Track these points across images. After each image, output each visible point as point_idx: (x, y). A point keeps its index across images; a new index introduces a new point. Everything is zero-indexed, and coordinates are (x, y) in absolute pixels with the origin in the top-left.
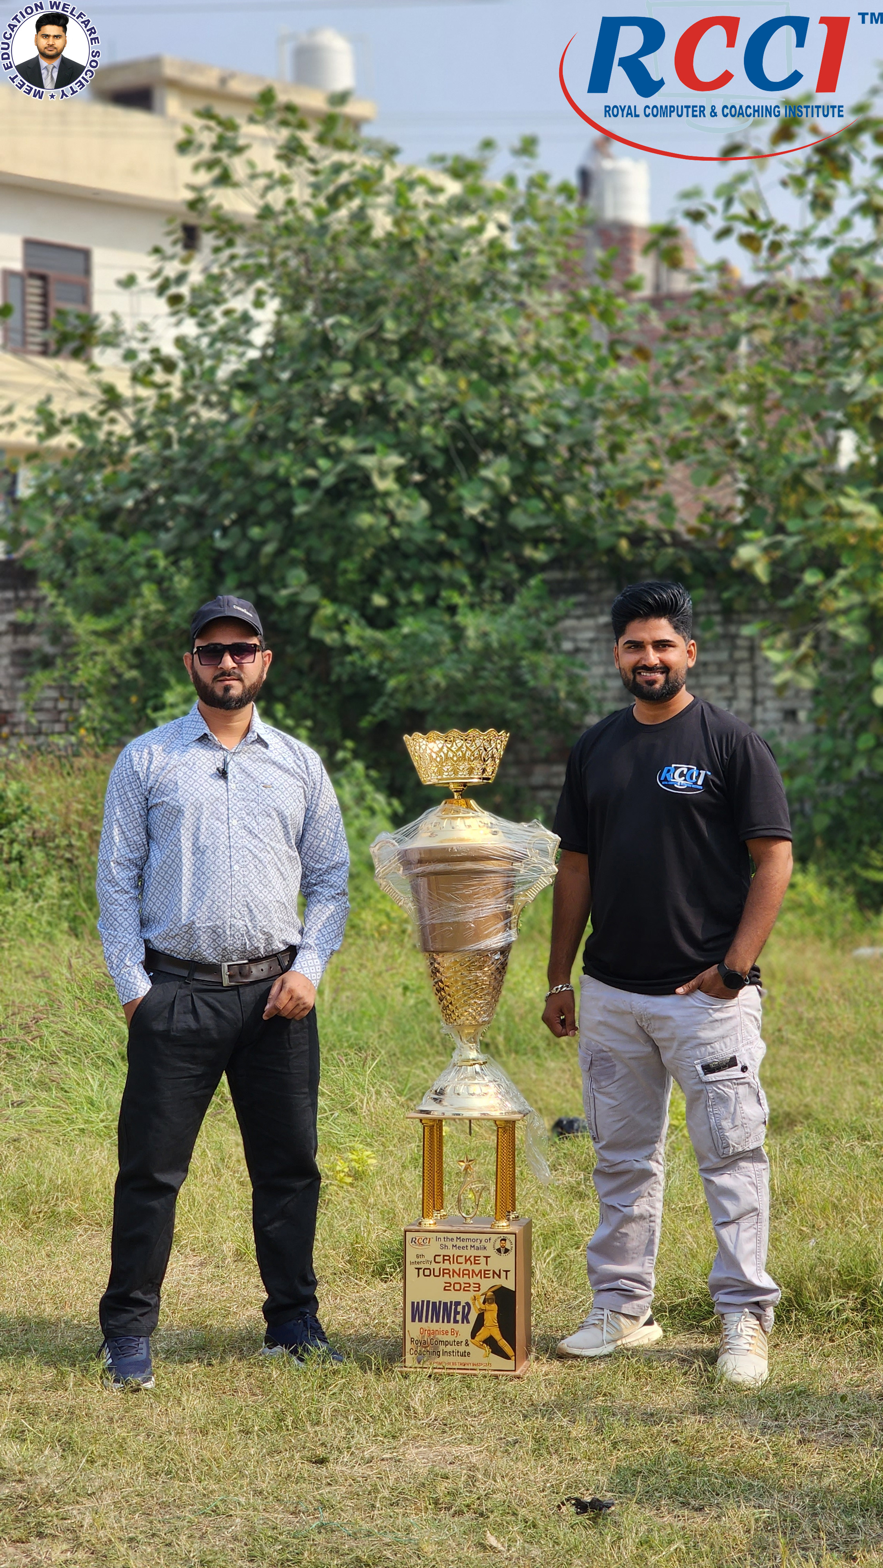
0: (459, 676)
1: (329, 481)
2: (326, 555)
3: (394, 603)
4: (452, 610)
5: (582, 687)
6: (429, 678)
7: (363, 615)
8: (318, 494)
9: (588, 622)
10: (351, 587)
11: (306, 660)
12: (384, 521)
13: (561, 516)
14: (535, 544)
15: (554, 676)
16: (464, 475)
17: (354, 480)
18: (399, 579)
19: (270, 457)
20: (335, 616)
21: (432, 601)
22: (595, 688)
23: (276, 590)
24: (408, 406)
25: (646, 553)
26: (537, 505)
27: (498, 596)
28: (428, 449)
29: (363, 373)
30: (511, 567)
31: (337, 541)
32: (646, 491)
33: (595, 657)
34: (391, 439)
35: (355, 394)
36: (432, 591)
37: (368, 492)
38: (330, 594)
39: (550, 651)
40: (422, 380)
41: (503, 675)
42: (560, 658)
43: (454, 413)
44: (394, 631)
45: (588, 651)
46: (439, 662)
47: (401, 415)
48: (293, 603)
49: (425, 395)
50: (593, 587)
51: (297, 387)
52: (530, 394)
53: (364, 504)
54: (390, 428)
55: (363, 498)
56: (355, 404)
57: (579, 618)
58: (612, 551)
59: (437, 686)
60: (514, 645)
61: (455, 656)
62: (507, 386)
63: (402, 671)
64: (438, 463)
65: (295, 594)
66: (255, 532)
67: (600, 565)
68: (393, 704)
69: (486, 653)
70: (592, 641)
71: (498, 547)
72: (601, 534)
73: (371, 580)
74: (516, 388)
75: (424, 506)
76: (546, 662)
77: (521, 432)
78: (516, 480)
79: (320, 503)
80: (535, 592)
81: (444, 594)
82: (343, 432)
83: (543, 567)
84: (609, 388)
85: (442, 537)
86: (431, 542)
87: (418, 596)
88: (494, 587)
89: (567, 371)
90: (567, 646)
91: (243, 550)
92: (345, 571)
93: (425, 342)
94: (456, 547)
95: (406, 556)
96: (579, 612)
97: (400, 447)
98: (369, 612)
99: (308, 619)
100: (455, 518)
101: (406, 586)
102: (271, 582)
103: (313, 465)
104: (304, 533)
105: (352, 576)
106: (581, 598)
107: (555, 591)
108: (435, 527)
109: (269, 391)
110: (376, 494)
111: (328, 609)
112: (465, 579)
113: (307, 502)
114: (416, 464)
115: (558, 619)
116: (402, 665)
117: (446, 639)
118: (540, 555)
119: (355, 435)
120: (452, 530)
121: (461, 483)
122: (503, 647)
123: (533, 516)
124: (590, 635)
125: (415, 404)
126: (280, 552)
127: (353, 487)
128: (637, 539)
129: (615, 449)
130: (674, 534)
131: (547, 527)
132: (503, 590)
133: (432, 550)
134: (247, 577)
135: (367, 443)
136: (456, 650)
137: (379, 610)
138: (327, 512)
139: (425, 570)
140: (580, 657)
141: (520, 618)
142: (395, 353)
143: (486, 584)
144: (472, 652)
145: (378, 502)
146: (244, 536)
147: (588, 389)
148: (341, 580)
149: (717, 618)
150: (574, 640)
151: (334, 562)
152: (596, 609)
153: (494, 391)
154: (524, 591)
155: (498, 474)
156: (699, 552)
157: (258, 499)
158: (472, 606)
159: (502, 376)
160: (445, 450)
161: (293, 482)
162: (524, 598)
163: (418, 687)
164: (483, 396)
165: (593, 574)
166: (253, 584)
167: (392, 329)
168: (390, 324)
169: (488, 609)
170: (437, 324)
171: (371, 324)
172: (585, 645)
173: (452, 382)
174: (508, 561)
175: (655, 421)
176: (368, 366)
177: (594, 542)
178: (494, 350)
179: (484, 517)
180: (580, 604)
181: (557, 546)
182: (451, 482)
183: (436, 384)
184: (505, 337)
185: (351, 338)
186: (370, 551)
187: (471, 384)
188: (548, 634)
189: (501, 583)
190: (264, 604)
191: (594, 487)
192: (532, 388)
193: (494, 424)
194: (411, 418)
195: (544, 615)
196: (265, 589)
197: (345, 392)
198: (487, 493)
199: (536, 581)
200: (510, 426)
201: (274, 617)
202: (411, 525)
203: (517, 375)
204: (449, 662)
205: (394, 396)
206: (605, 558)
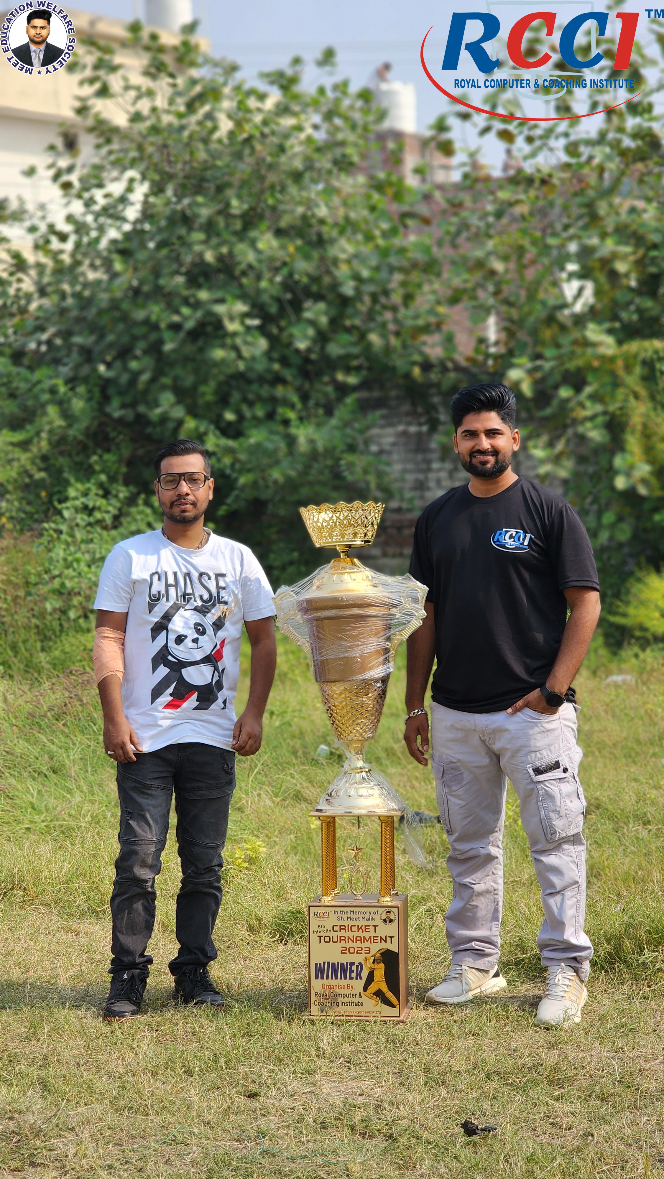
0: (293, 473)
1: (190, 324)
2: (189, 381)
3: (241, 417)
5: (386, 479)
6: (270, 475)
7: (218, 427)
8: (182, 335)
9: (390, 430)
10: (208, 406)
12: (233, 355)
13: (367, 348)
14: (348, 370)
15: (366, 472)
16: (293, 318)
17: (210, 324)
18: (245, 399)
19: (144, 306)
20: (197, 429)
22: (396, 480)
23: (151, 409)
24: (250, 267)
25: (434, 376)
26: (349, 340)
27: (321, 411)
28: (265, 298)
29: (214, 241)
30: (330, 389)
31: (196, 371)
32: (433, 329)
33: (395, 457)
34: (237, 291)
35: (209, 257)
36: (269, 408)
37: (221, 332)
38: (193, 412)
39: (362, 453)
40: (261, 245)
41: (327, 472)
42: (370, 458)
43: (285, 271)
44: (242, 440)
45: (389, 453)
46: (277, 463)
47: (244, 273)
48: (164, 419)
49: (263, 257)
50: (393, 403)
51: (164, 252)
52: (343, 256)
53: (218, 342)
54: (235, 284)
55: (217, 337)
56: (208, 265)
57: (382, 427)
58: (408, 376)
59: (276, 482)
60: (334, 448)
61: (289, 459)
62: (325, 250)
63: (249, 471)
64: (273, 309)
65: (165, 412)
66: (134, 365)
67: (398, 386)
68: (243, 496)
69: (314, 455)
70: (394, 444)
71: (319, 374)
72: (399, 363)
73: (224, 401)
74: (333, 251)
75: (263, 344)
76: (359, 461)
77: (335, 286)
78: (333, 320)
79: (183, 343)
80: (350, 407)
81: (280, 410)
82: (199, 286)
83: (355, 389)
84: (402, 251)
85: (276, 366)
86: (269, 371)
87: (260, 412)
88: (317, 405)
89: (369, 237)
90: (374, 448)
91: (124, 378)
92: (204, 394)
93: (261, 217)
94: (288, 374)
95: (249, 382)
96: (382, 422)
97: (243, 296)
98: (223, 425)
99: (176, 429)
100: (287, 352)
101: (251, 404)
102: (147, 403)
103: (177, 312)
104: (172, 365)
105: (209, 398)
106: (384, 411)
107: (364, 407)
108: (271, 359)
109: (141, 256)
110: (226, 334)
111: (191, 424)
112: (295, 398)
113: (172, 341)
114: (256, 311)
115: (368, 428)
116: (249, 466)
117: (283, 446)
118: (352, 380)
119: (210, 288)
120: (284, 361)
121: (290, 324)
122: (326, 450)
123: (345, 347)
124: (391, 439)
125: (255, 263)
126: (153, 380)
127: (209, 329)
128: (427, 366)
129: (408, 297)
130: (455, 362)
131: (356, 357)
132: (324, 406)
133: (269, 377)
134: (128, 399)
135: (219, 294)
136: (290, 452)
137: (230, 423)
138: (190, 349)
139: (265, 391)
140: (384, 457)
141: (337, 428)
142: (238, 225)
143: (311, 403)
144: (303, 455)
145: (229, 341)
146: (125, 368)
147: (387, 252)
148: (201, 401)
150: (379, 444)
151: (194, 388)
152: (395, 420)
153: (315, 254)
154: (341, 406)
155: (318, 314)
156: (473, 376)
157: (135, 338)
158: (301, 420)
159: (321, 242)
160: (278, 300)
161: (163, 325)
162: (342, 412)
163: (261, 483)
164: (307, 257)
165: (393, 393)
166: (133, 405)
167: (237, 206)
168: (235, 203)
169: (314, 420)
170: (270, 201)
171: (220, 202)
172: (387, 448)
173: (283, 247)
174: (326, 384)
175: (438, 275)
176: (218, 235)
177: (394, 369)
178: (314, 221)
179: (309, 350)
180: (383, 417)
181: (364, 373)
182: (283, 323)
183: (271, 248)
184: (322, 211)
185: (205, 212)
186: (222, 378)
187: (297, 249)
188: (360, 440)
189: (322, 401)
190: (141, 420)
191: (391, 327)
192: (344, 251)
193: (315, 279)
194: (252, 275)
195: (357, 425)
196: (142, 409)
197: (201, 255)
198: (311, 332)
199: (350, 400)
200: (327, 280)
201: (149, 430)
202: (253, 358)
203: (332, 241)
204: (285, 463)
205: (239, 258)
206: (401, 381)
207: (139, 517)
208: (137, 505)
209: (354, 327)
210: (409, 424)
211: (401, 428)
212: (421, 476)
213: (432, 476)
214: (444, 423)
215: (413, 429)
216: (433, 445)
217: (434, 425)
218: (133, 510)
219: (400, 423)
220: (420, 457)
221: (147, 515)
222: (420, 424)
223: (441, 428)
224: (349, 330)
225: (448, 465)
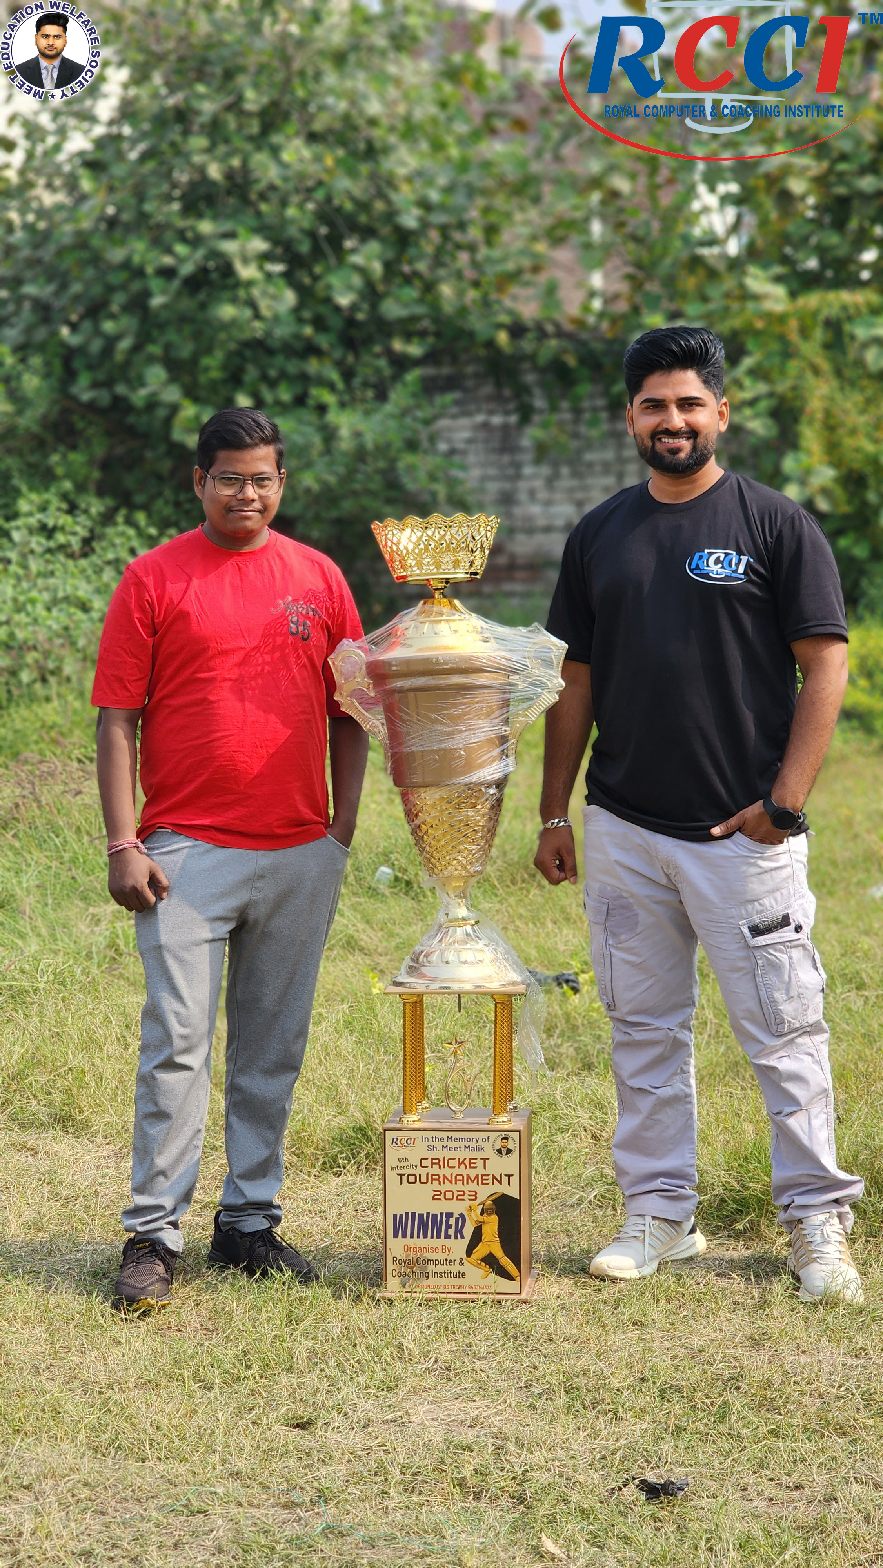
0: (332, 479)
1: (187, 269)
2: (186, 351)
4: (322, 409)
5: (460, 490)
6: (300, 482)
8: (176, 284)
9: (464, 422)
10: (214, 385)
11: (166, 466)
12: (248, 313)
13: (435, 307)
14: (408, 336)
15: (433, 478)
16: (332, 261)
17: (216, 268)
18: (264, 377)
19: (122, 242)
20: (197, 418)
21: (300, 401)
22: (474, 491)
23: (133, 389)
24: (272, 187)
25: (527, 345)
26: (411, 293)
27: (370, 394)
28: (293, 231)
29: (222, 149)
30: (383, 363)
31: (197, 336)
32: (527, 277)
33: (472, 458)
34: (253, 222)
35: (214, 172)
36: (299, 390)
37: (230, 281)
38: (192, 393)
39: (425, 452)
40: (286, 156)
41: (378, 478)
42: (439, 460)
43: (320, 195)
45: (464, 453)
46: (309, 465)
47: (263, 197)
48: (152, 404)
49: (290, 173)
50: (470, 383)
51: (148, 165)
52: (402, 171)
53: (227, 294)
54: (250, 211)
55: (225, 287)
56: (213, 183)
57: (454, 417)
58: (491, 344)
59: (308, 491)
60: (388, 445)
61: (326, 459)
62: (377, 163)
64: (304, 248)
65: (154, 394)
66: (108, 326)
67: (477, 359)
69: (360, 455)
70: (469, 441)
71: (369, 341)
72: (478, 326)
73: (235, 379)
74: (388, 165)
75: (290, 297)
76: (423, 464)
77: (391, 215)
78: (388, 266)
79: (179, 294)
80: (411, 388)
81: (314, 392)
82: (200, 216)
83: (418, 362)
84: (486, 165)
85: (308, 331)
86: (298, 337)
87: (285, 395)
88: (366, 384)
89: (438, 146)
90: (443, 447)
91: (96, 346)
92: (207, 369)
93: (286, 117)
94: (323, 341)
95: (271, 352)
96: (454, 410)
97: (262, 229)
99: (168, 421)
100: (323, 310)
101: (273, 384)
102: (128, 381)
103: (169, 251)
104: (162, 326)
105: (215, 374)
106: (457, 395)
107: (430, 388)
108: (300, 321)
109: (118, 170)
110: (238, 284)
111: (190, 410)
112: (334, 376)
113: (164, 292)
114: (279, 251)
115: (436, 418)
117: (317, 441)
118: (415, 350)
119: (215, 218)
120: (319, 324)
121: (328, 270)
122: (378, 448)
123: (406, 305)
124: (466, 434)
125: (278, 182)
126: (137, 348)
127: (214, 276)
128: (517, 330)
129: (491, 231)
130: (557, 325)
131: (420, 318)
132: (375, 386)
133: (298, 345)
134: (101, 376)
135: (227, 226)
136: (328, 450)
138: (187, 304)
139: (292, 365)
140: (457, 459)
141: (392, 416)
142: (255, 127)
143: (357, 381)
144: (345, 454)
145: (242, 293)
146: (97, 332)
147: (463, 166)
148: (203, 379)
149: (604, 415)
151: (194, 360)
152: (472, 407)
153: (364, 169)
154: (399, 386)
155: (368, 258)
156: (583, 343)
157: (110, 289)
158: (342, 405)
159: (371, 152)
160: (312, 234)
161: (150, 270)
162: (400, 395)
164: (352, 173)
165: (470, 369)
166: (108, 384)
167: (253, 99)
168: (250, 94)
169: (360, 407)
170: (301, 93)
171: (229, 94)
172: (461, 446)
173: (318, 159)
174: (378, 356)
175: (536, 200)
176: (227, 141)
177: (471, 335)
178: (361, 122)
179: (354, 307)
180: (456, 403)
181: (431, 340)
182: (318, 269)
183: (301, 160)
184: (374, 108)
185: (208, 108)
186: (232, 346)
187: (338, 162)
188: (424, 434)
189: (373, 379)
190: (120, 405)
191: (469, 274)
192: (403, 163)
193: (363, 206)
194: (274, 198)
195: (419, 414)
196: (121, 389)
197: (202, 170)
198: (357, 280)
199: (412, 376)
200: (379, 206)
201: (131, 419)
202: (276, 319)
203: (387, 150)
204: (321, 464)
205: (257, 174)
206: (482, 352)
207: (118, 541)
208: (115, 524)
209: (416, 274)
210: (491, 412)
211: (480, 418)
212: (507, 486)
213: (523, 485)
214: (541, 412)
215: (497, 420)
216: (526, 441)
217: (526, 414)
218: (110, 531)
219: (479, 411)
220: (506, 458)
221: (129, 539)
222: (507, 413)
223: (536, 418)
224: (408, 280)
225: (545, 470)
